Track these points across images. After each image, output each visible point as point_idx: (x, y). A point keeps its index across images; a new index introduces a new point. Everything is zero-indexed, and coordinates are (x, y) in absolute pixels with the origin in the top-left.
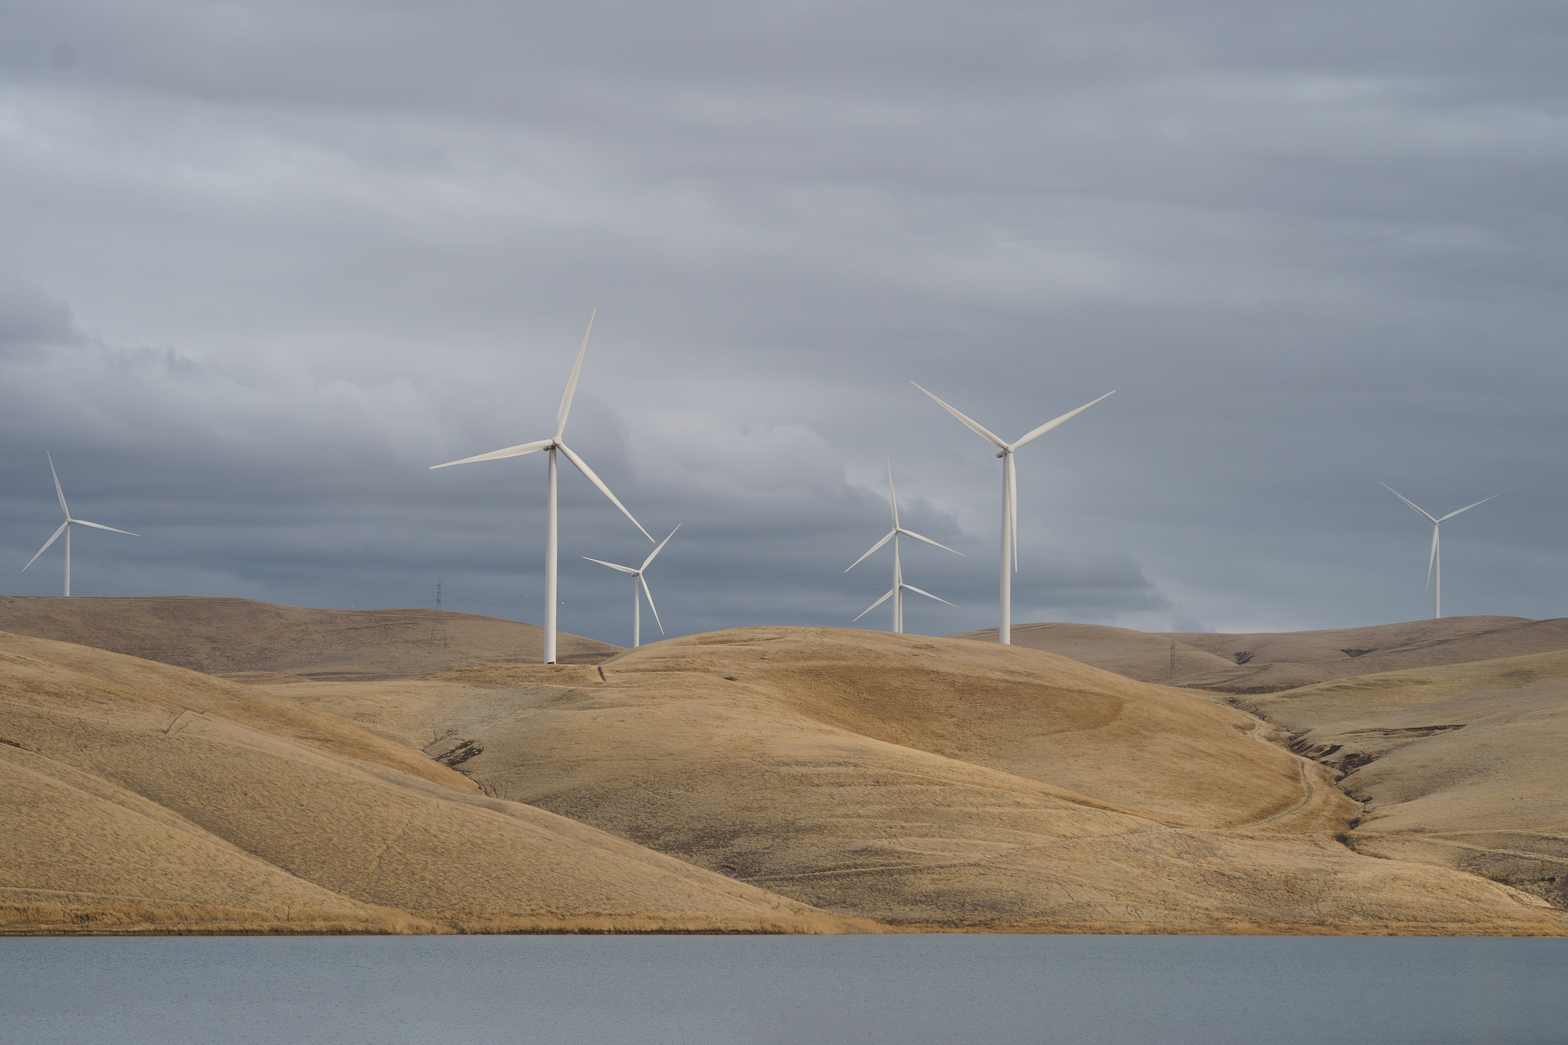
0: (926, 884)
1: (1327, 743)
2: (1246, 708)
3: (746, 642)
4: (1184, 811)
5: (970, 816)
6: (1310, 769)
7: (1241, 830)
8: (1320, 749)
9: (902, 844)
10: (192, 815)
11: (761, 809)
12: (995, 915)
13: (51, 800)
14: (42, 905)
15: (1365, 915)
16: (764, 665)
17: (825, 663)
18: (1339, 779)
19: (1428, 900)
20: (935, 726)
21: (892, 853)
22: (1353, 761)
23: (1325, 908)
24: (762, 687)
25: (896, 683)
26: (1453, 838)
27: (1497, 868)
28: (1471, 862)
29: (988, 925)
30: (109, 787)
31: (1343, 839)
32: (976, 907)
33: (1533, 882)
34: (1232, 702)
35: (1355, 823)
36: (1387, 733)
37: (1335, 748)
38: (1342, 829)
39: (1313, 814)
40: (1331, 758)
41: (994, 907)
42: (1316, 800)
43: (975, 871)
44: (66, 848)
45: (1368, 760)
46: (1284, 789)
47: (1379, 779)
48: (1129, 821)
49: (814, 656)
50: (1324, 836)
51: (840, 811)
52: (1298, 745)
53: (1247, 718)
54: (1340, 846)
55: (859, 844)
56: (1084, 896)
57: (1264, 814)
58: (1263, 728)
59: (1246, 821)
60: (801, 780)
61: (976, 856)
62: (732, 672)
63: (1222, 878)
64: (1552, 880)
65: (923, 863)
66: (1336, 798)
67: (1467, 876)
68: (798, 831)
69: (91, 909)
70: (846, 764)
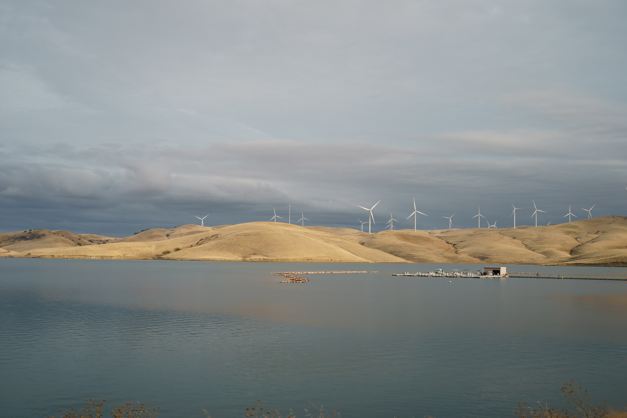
0: (416, 258)
1: (451, 243)
2: (441, 239)
3: (390, 232)
4: (439, 250)
5: (419, 250)
6: (450, 245)
7: (445, 252)
8: (450, 243)
9: (413, 253)
10: (346, 250)
11: (397, 250)
12: (424, 261)
13: (334, 248)
14: (336, 259)
15: (462, 261)
16: (393, 234)
17: (399, 234)
18: (453, 247)
19: (468, 260)
20: (411, 241)
21: (412, 254)
22: (454, 245)
23: (458, 260)
24: (393, 236)
25: (407, 236)
26: (468, 253)
27: (473, 256)
28: (470, 255)
29: (424, 262)
30: (338, 247)
31: (456, 253)
32: (422, 260)
33: (478, 258)
34: (439, 238)
35: (457, 251)
36: (457, 242)
37: (452, 243)
38: (455, 252)
39: (452, 250)
40: (452, 244)
41: (424, 260)
42: (452, 249)
43: (421, 256)
44: (337, 253)
45: (456, 244)
46: (448, 248)
47: (458, 246)
48: (434, 251)
49: (398, 233)
50: (454, 253)
51: (405, 250)
52: (448, 243)
53: (442, 240)
54: (456, 254)
55: (408, 253)
56: (433, 259)
57: (447, 250)
58: (443, 241)
59: (445, 251)
60: (400, 246)
61: (421, 255)
62: (390, 235)
63: (446, 257)
64: (480, 257)
65: (416, 255)
66: (454, 249)
67: (470, 257)
68: (401, 252)
69: (341, 260)
70: (405, 245)
